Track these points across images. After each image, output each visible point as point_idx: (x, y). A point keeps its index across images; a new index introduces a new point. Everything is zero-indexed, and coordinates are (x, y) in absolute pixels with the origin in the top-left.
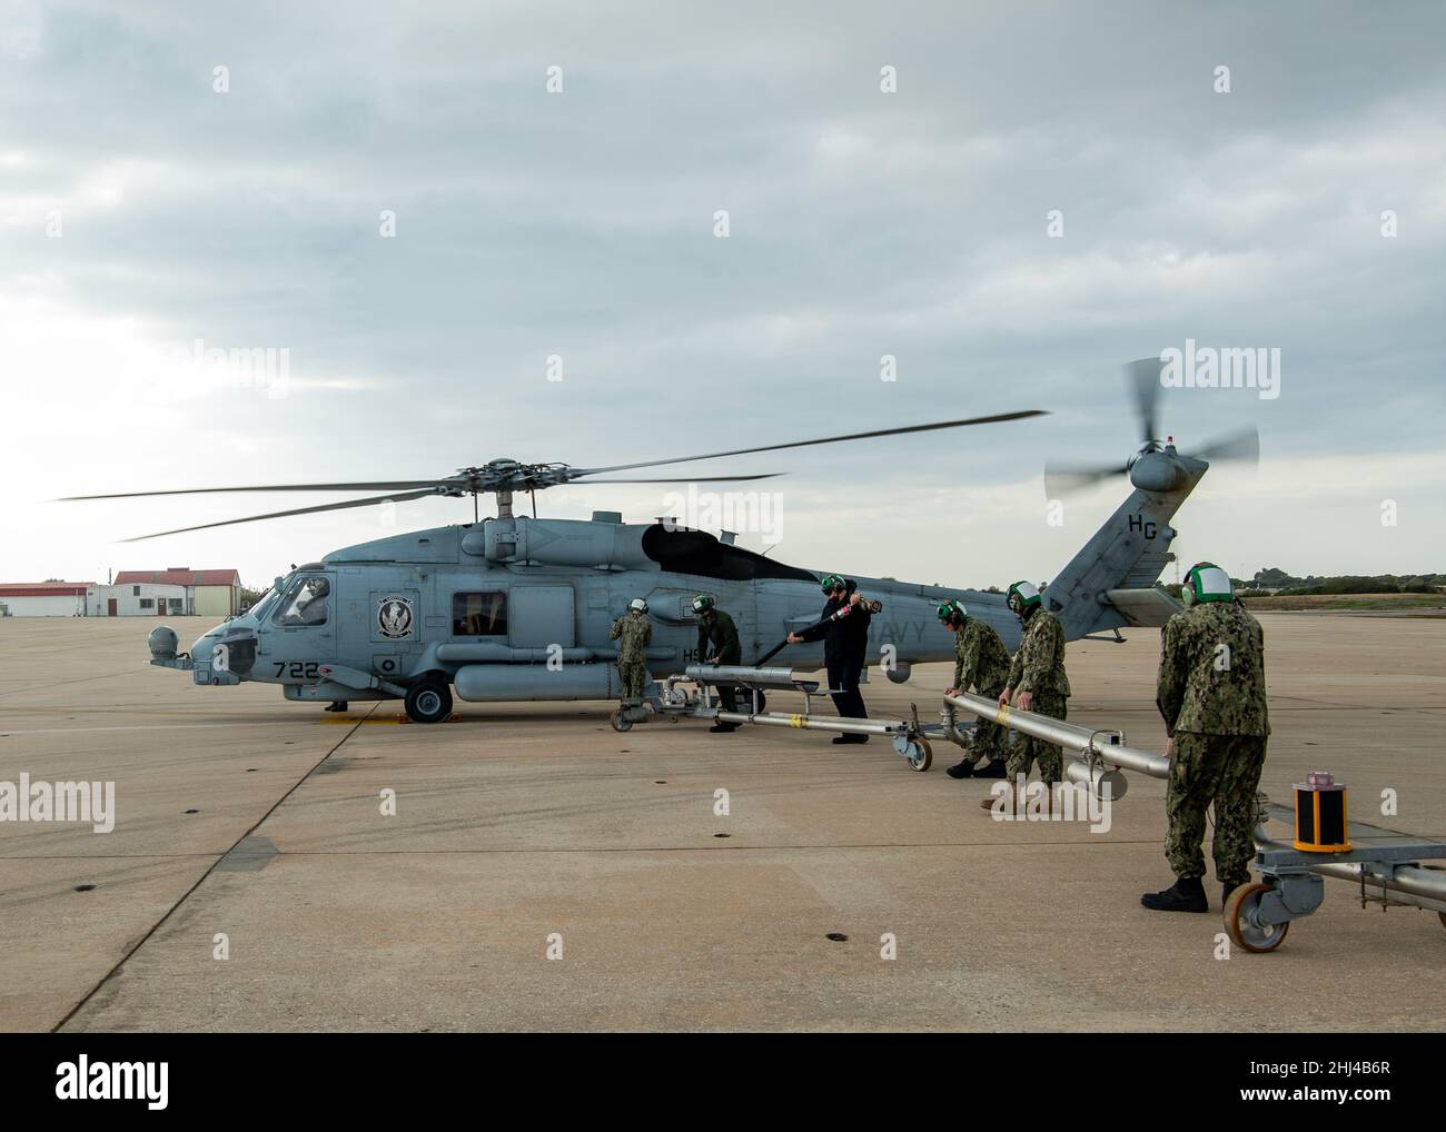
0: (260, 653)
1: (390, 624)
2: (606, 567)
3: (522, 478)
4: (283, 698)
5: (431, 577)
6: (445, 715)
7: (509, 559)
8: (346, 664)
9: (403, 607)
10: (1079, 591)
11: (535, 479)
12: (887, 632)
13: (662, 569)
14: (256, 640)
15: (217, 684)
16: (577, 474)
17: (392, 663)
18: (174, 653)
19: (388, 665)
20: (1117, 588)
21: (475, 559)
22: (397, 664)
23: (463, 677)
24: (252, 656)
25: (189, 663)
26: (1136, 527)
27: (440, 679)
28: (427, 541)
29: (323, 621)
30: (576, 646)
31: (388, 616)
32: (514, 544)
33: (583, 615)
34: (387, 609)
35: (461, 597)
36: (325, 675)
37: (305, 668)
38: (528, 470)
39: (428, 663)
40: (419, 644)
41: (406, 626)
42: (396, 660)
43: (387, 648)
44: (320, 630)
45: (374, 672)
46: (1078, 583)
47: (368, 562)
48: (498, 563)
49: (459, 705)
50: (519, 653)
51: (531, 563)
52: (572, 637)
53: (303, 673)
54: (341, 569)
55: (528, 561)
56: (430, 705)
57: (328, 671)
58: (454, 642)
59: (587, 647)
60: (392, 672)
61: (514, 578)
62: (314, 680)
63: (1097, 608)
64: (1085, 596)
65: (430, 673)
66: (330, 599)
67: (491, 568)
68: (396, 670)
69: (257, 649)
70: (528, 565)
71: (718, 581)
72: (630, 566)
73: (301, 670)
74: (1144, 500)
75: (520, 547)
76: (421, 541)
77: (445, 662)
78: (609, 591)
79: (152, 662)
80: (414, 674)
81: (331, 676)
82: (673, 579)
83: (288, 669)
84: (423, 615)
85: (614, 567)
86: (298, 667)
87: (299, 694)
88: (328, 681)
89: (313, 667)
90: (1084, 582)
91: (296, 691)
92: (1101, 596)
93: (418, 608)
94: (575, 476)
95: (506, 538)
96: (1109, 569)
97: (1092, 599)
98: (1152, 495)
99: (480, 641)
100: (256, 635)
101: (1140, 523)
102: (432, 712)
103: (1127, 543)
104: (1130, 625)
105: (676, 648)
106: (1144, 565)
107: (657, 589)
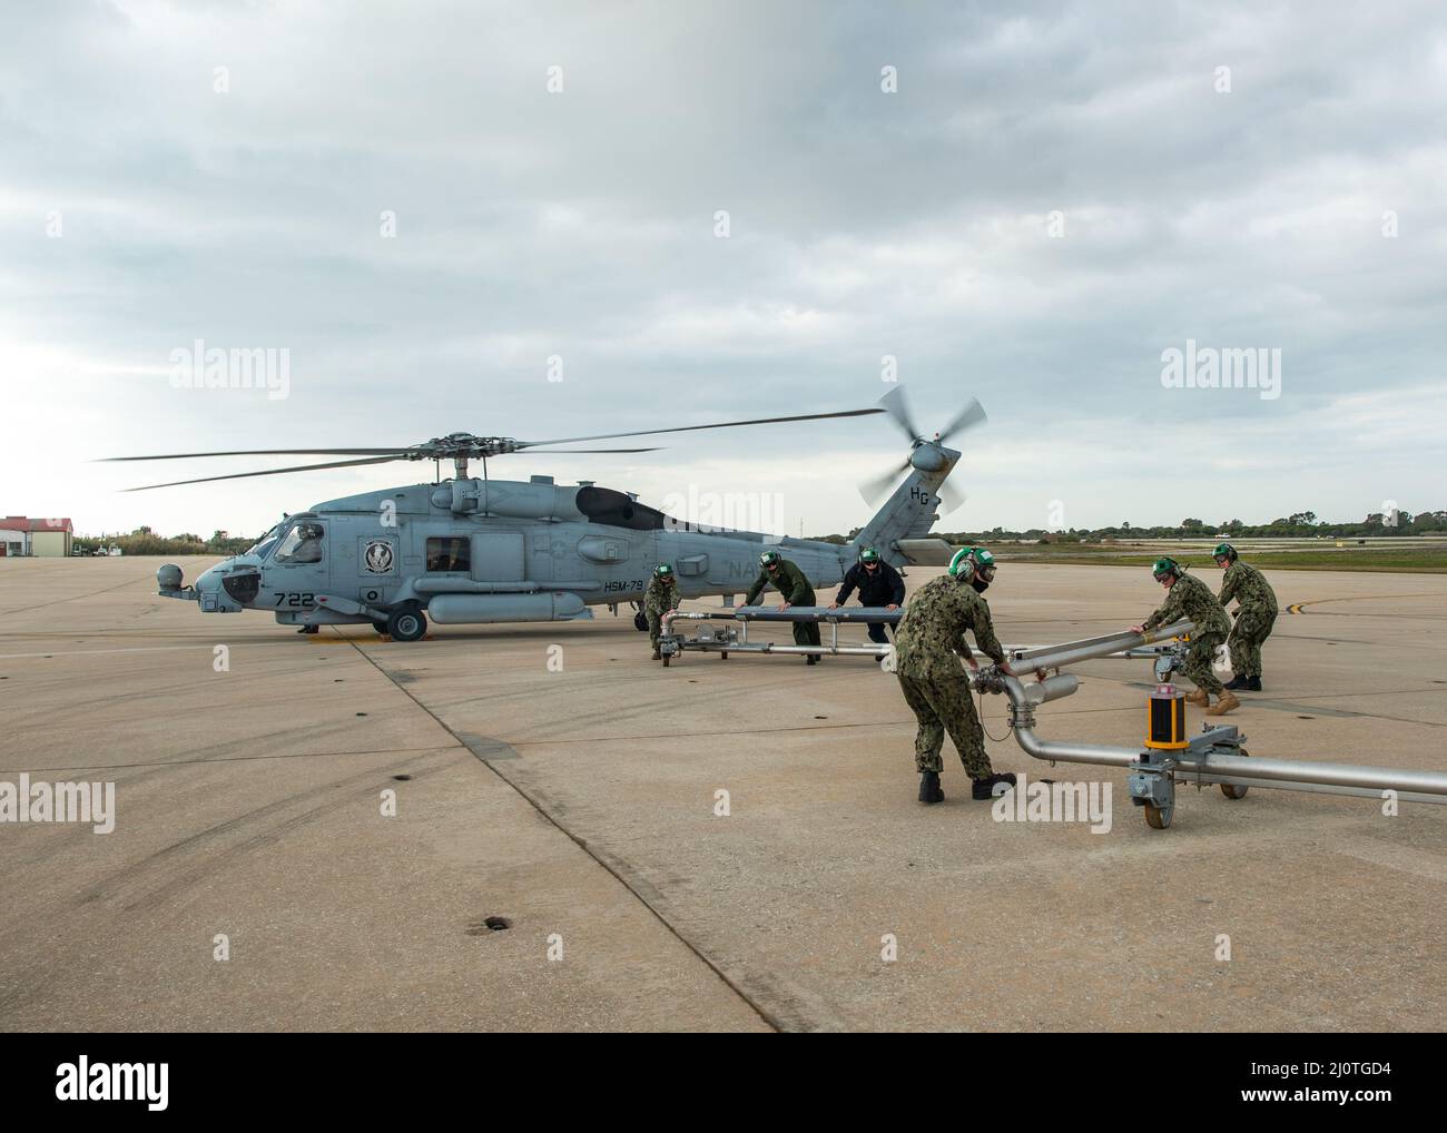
0: (263, 586)
1: (374, 562)
2: (547, 519)
3: (477, 448)
4: (275, 622)
5: (408, 525)
6: (421, 635)
7: (472, 511)
8: (338, 594)
9: (385, 549)
10: (878, 540)
11: (486, 449)
12: (749, 569)
13: (590, 521)
14: (259, 575)
15: (224, 611)
16: (522, 446)
17: (376, 594)
18: (179, 586)
19: (372, 595)
20: (903, 538)
21: (442, 512)
22: (380, 594)
23: (436, 606)
24: (255, 588)
25: (196, 594)
26: (915, 496)
27: (415, 606)
28: (403, 496)
29: (317, 560)
30: (526, 578)
31: (373, 555)
32: (476, 500)
33: (531, 556)
34: (372, 551)
35: (431, 540)
36: (321, 603)
37: (302, 598)
38: (482, 442)
39: (406, 593)
40: (399, 579)
41: (388, 564)
42: (379, 591)
43: (373, 582)
44: (316, 566)
45: (360, 600)
46: (878, 535)
47: (352, 512)
48: (461, 515)
49: (432, 627)
50: (481, 586)
51: (490, 515)
52: (523, 574)
53: (300, 602)
54: (332, 517)
55: (486, 513)
56: (408, 628)
57: (323, 600)
58: (428, 577)
59: (535, 581)
60: (377, 600)
61: (475, 527)
62: (309, 608)
63: (890, 553)
64: (882, 544)
65: (408, 602)
66: (324, 542)
67: (456, 518)
68: (379, 599)
69: (260, 582)
70: (486, 516)
71: (628, 530)
72: (567, 519)
73: (298, 599)
74: (921, 477)
75: (481, 502)
76: (398, 496)
77: (420, 593)
78: (550, 538)
79: (160, 594)
80: (393, 603)
81: (327, 604)
82: (596, 528)
83: (287, 599)
84: (402, 556)
85: (554, 519)
86: (296, 597)
87: (294, 619)
88: (322, 608)
89: (309, 597)
90: (881, 534)
91: (291, 617)
92: (893, 544)
93: (398, 548)
94: (519, 448)
95: (470, 495)
96: (899, 526)
97: (887, 546)
98: (926, 474)
99: (448, 576)
100: (259, 571)
101: (918, 493)
102: (409, 633)
103: (910, 507)
104: (911, 565)
105: (599, 582)
106: (920, 523)
107: (586, 537)
